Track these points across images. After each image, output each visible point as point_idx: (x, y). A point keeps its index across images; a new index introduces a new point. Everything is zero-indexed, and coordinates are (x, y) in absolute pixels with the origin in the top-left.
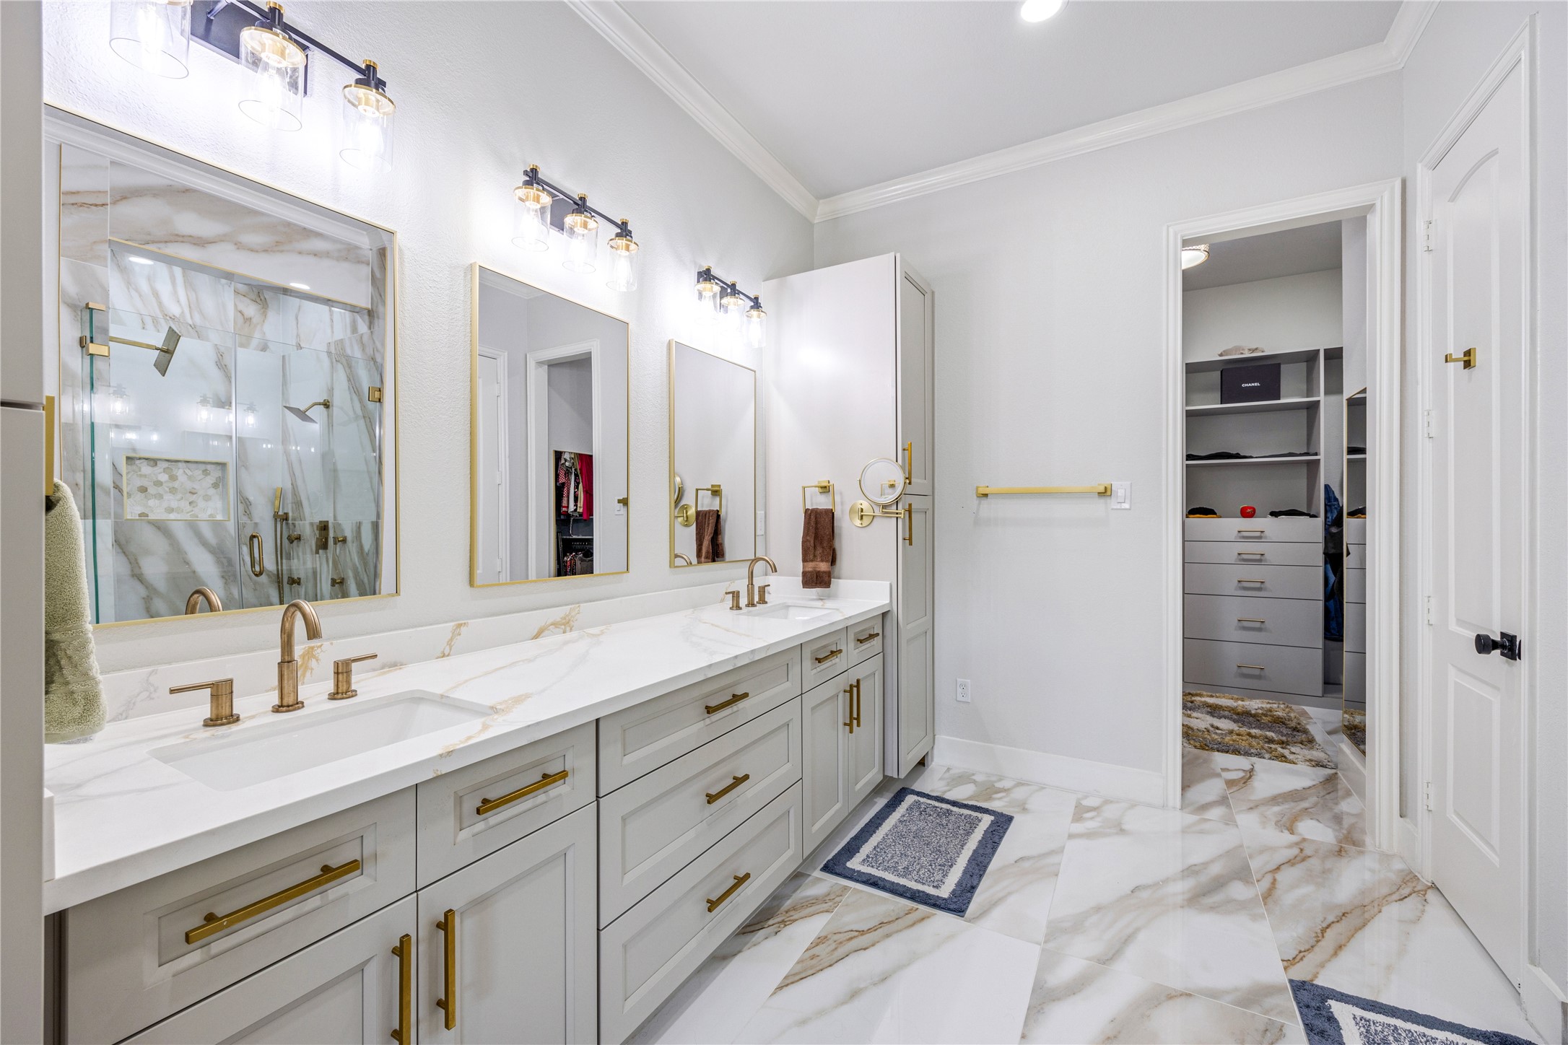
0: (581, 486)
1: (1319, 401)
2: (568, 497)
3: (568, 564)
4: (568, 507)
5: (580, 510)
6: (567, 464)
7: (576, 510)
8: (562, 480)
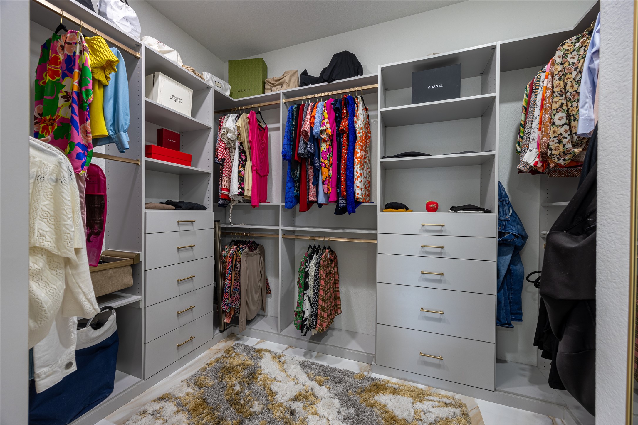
0: (249, 164)
1: (495, 96)
2: (229, 178)
3: (229, 260)
4: (229, 190)
5: (248, 193)
6: (229, 135)
7: (241, 194)
8: (222, 154)
